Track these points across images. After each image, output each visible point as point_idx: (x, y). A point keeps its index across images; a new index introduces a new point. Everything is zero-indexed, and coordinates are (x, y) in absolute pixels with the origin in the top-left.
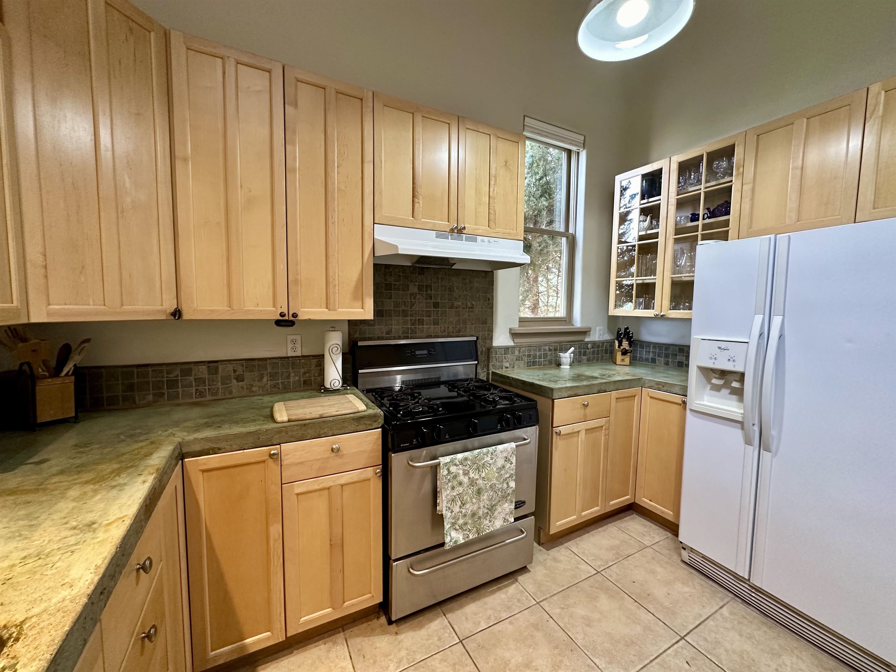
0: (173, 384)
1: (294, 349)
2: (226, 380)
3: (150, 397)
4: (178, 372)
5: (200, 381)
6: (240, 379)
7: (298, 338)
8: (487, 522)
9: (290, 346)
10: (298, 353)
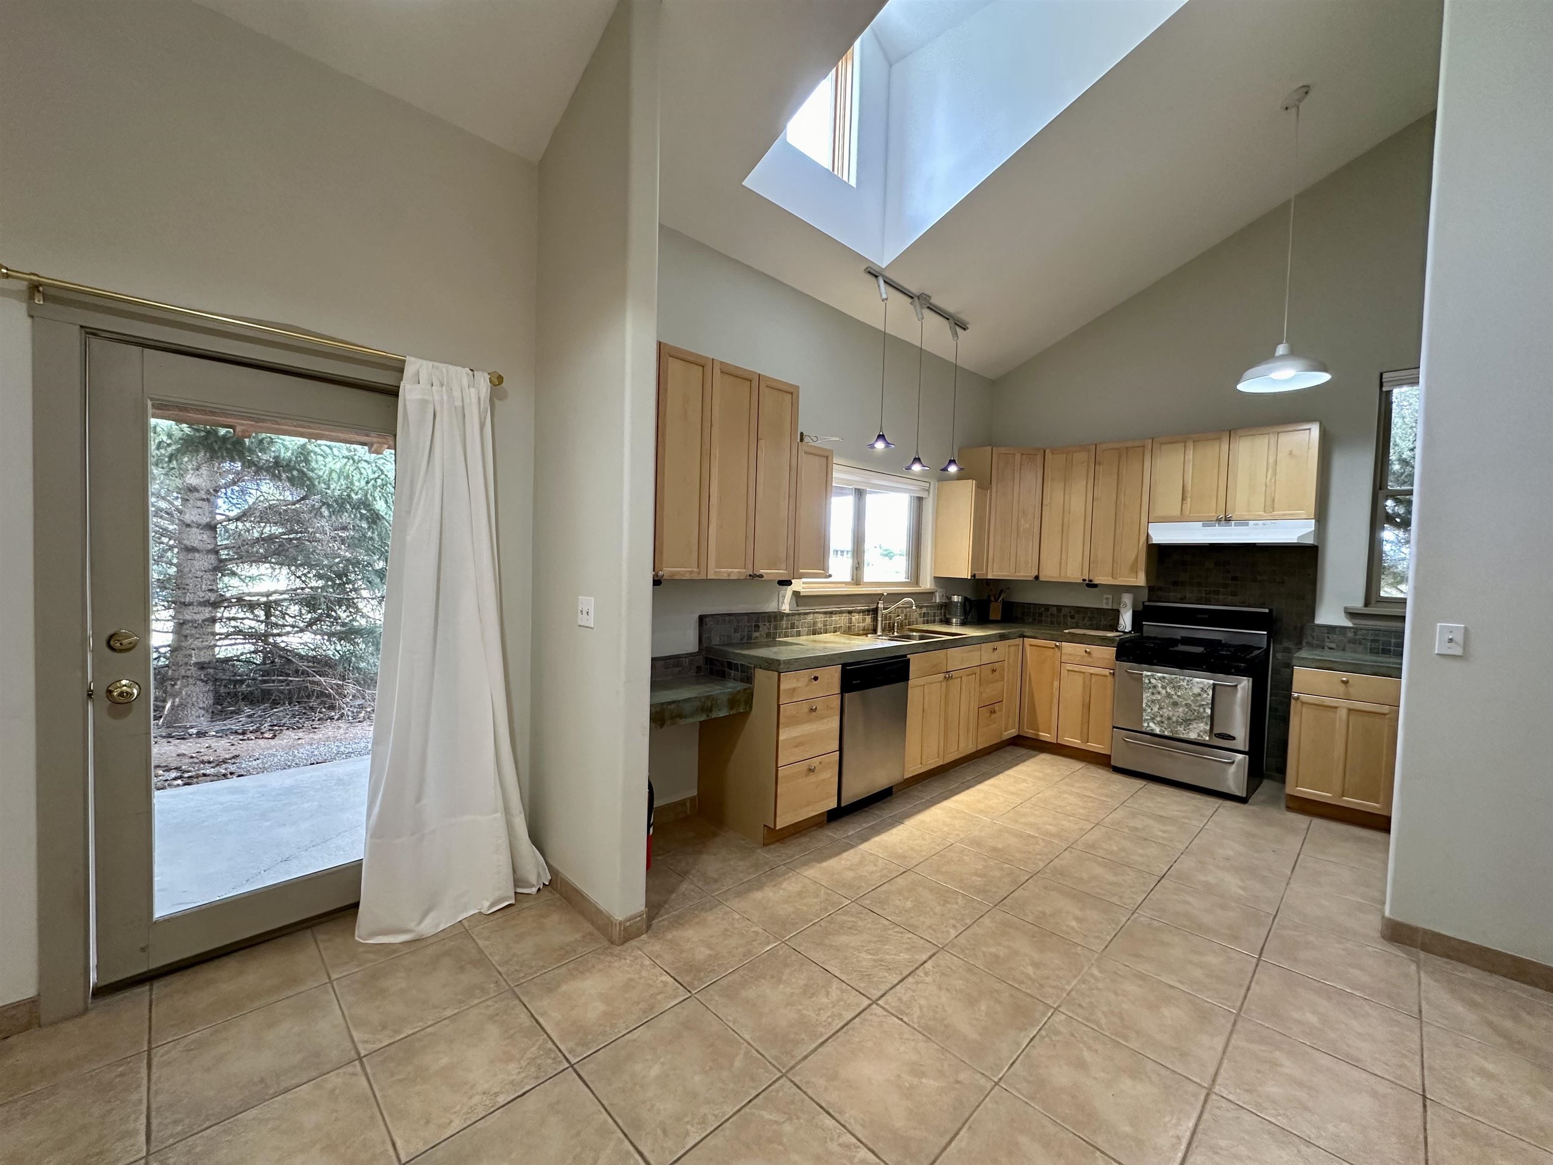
0: (1041, 614)
1: (1107, 603)
2: (1065, 616)
3: (1031, 620)
4: (1043, 609)
5: (1052, 615)
6: (1072, 617)
7: (1110, 597)
8: (1182, 729)
9: (1105, 601)
10: (1110, 607)
